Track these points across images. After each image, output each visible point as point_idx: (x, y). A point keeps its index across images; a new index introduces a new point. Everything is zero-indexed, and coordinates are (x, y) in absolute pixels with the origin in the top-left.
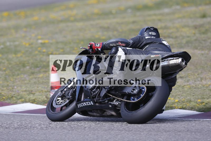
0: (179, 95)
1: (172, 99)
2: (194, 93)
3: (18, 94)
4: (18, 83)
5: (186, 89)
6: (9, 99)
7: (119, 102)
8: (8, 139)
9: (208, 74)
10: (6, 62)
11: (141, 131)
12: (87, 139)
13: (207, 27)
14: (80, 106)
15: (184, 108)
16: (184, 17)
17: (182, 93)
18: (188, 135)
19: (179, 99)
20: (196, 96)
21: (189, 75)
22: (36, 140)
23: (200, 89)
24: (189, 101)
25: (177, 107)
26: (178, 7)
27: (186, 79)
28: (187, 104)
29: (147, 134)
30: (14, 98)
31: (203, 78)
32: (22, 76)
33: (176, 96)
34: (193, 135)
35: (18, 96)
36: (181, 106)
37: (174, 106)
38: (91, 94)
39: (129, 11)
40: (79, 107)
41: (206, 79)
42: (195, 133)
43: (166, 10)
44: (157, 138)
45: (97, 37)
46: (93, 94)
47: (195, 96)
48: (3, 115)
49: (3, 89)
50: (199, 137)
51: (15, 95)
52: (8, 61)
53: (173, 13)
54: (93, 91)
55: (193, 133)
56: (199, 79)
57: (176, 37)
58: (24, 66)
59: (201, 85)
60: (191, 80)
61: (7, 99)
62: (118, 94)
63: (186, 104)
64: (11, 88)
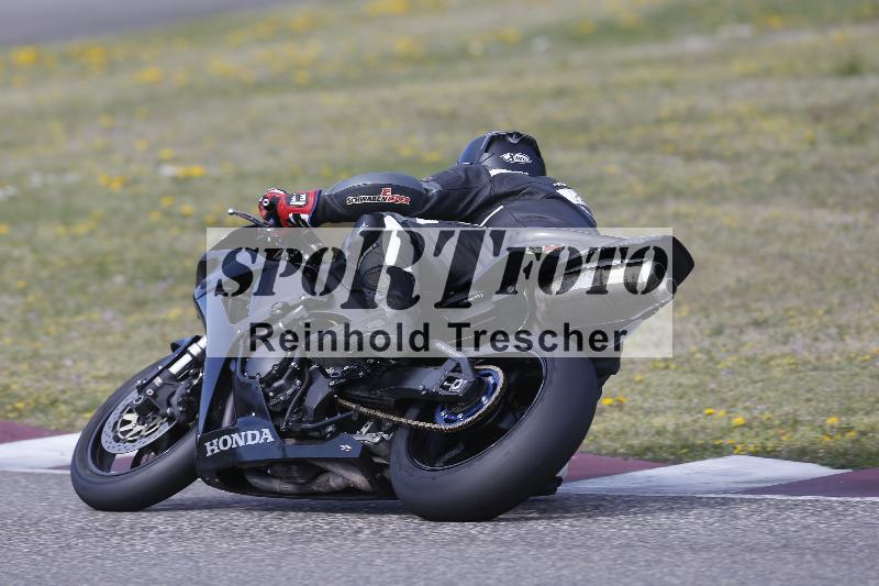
0: (750, 396)
1: (722, 413)
2: (810, 391)
3: (78, 392)
4: (79, 343)
5: (777, 373)
6: (41, 411)
7: (385, 436)
8: (38, 577)
9: (871, 312)
10: (30, 258)
11: (589, 548)
12: (368, 577)
13: (865, 114)
14: (214, 447)
15: (768, 452)
16: (768, 73)
17: (763, 390)
18: (788, 563)
19: (748, 416)
20: (819, 401)
21: (791, 313)
22: (154, 581)
23: (835, 375)
24: (791, 422)
25: (739, 447)
26: (744, 31)
27: (779, 330)
28: (783, 434)
29: (615, 560)
30: (63, 408)
31: (849, 327)
32: (96, 315)
33: (737, 400)
34: (805, 566)
35: (80, 397)
36: (757, 441)
37: (728, 441)
38: (267, 398)
39: (541, 45)
40: (209, 454)
41: (859, 331)
42: (814, 555)
43: (695, 44)
44: (658, 575)
45: (406, 152)
46: (273, 398)
47: (814, 403)
48: (17, 478)
49: (14, 367)
50: (833, 571)
51: (66, 397)
52: (35, 251)
53: (724, 56)
54: (276, 385)
55: (809, 557)
56: (833, 331)
57: (738, 157)
58: (103, 273)
59: (840, 355)
60: (799, 336)
61: (32, 412)
62: (380, 398)
63: (777, 436)
64: (48, 364)
